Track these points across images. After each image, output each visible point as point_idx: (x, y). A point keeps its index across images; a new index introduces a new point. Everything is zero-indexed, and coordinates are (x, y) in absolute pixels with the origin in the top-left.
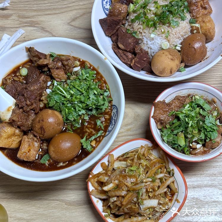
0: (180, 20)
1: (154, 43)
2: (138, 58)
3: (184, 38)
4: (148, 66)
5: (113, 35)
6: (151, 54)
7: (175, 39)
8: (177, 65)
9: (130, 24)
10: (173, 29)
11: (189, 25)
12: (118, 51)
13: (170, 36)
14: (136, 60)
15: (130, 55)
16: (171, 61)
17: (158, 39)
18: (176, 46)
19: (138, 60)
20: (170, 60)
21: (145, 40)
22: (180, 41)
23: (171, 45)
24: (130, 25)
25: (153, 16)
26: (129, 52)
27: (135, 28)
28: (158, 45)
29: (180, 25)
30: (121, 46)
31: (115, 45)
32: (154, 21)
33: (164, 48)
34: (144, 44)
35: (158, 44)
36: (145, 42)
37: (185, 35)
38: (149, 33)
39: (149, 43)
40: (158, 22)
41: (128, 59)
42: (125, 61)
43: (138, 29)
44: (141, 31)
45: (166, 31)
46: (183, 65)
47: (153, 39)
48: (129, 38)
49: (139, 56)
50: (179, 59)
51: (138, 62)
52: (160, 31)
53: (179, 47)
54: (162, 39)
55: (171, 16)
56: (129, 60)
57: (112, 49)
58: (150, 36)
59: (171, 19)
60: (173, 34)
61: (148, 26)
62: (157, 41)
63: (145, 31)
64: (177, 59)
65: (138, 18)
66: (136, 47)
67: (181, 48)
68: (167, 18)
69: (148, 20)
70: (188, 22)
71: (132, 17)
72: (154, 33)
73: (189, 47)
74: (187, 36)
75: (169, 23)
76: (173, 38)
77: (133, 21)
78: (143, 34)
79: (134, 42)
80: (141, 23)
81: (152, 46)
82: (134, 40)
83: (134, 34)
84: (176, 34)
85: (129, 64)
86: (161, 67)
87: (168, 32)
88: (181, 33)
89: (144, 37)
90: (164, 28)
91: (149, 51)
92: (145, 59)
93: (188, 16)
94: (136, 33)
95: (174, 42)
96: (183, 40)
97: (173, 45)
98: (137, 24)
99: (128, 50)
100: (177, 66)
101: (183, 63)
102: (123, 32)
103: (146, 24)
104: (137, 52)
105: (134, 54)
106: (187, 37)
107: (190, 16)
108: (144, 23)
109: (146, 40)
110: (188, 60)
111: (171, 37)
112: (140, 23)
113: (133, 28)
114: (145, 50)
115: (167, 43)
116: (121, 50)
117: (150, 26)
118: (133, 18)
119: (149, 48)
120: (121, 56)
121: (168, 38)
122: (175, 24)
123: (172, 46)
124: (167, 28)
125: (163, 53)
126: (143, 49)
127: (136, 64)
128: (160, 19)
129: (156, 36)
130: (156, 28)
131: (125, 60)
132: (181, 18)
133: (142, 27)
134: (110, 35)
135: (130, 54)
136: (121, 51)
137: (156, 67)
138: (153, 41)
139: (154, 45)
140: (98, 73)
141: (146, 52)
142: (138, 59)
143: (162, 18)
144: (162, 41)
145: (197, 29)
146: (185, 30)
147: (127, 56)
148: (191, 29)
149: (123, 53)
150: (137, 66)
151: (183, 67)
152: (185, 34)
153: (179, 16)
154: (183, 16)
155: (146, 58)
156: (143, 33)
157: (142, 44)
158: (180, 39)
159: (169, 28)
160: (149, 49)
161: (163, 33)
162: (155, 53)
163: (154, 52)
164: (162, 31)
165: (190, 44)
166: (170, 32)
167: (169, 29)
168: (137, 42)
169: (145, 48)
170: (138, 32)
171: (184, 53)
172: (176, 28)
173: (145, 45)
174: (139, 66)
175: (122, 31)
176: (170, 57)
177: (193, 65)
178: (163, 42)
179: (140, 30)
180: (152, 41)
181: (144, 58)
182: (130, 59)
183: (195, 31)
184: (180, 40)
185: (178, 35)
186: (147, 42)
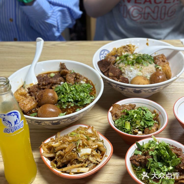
0: (149, 63)
5: (105, 72)
10: (144, 67)
11: (155, 68)
15: (116, 79)
16: (143, 80)
22: (149, 75)
26: (116, 77)
29: (149, 66)
30: (110, 74)
32: (133, 61)
33: (139, 75)
34: (126, 75)
35: (135, 74)
37: (152, 72)
38: (129, 67)
40: (135, 62)
43: (122, 67)
47: (131, 71)
52: (136, 67)
53: (148, 77)
54: (137, 71)
55: (143, 61)
58: (130, 69)
60: (145, 70)
61: (129, 64)
62: (134, 72)
63: (127, 67)
65: (122, 61)
66: (120, 76)
67: (150, 78)
70: (154, 66)
71: (118, 62)
72: (132, 67)
73: (155, 76)
75: (142, 64)
76: (145, 72)
77: (118, 64)
80: (124, 63)
81: (131, 76)
87: (141, 67)
88: (150, 70)
89: (126, 70)
90: (139, 66)
91: (129, 79)
92: (126, 80)
93: (154, 64)
94: (120, 68)
95: (145, 74)
99: (116, 75)
103: (127, 64)
109: (127, 72)
111: (143, 70)
115: (141, 73)
119: (129, 77)
121: (141, 71)
123: (144, 76)
128: (136, 60)
130: (133, 65)
133: (124, 65)
140: (94, 88)
146: (152, 69)
153: (148, 61)
154: (151, 62)
156: (125, 68)
158: (149, 73)
161: (138, 68)
163: (132, 80)
167: (142, 66)
168: (121, 73)
169: (126, 77)
171: (152, 80)
172: (147, 67)
175: (112, 66)
178: (138, 73)
185: (148, 71)
186: (128, 73)
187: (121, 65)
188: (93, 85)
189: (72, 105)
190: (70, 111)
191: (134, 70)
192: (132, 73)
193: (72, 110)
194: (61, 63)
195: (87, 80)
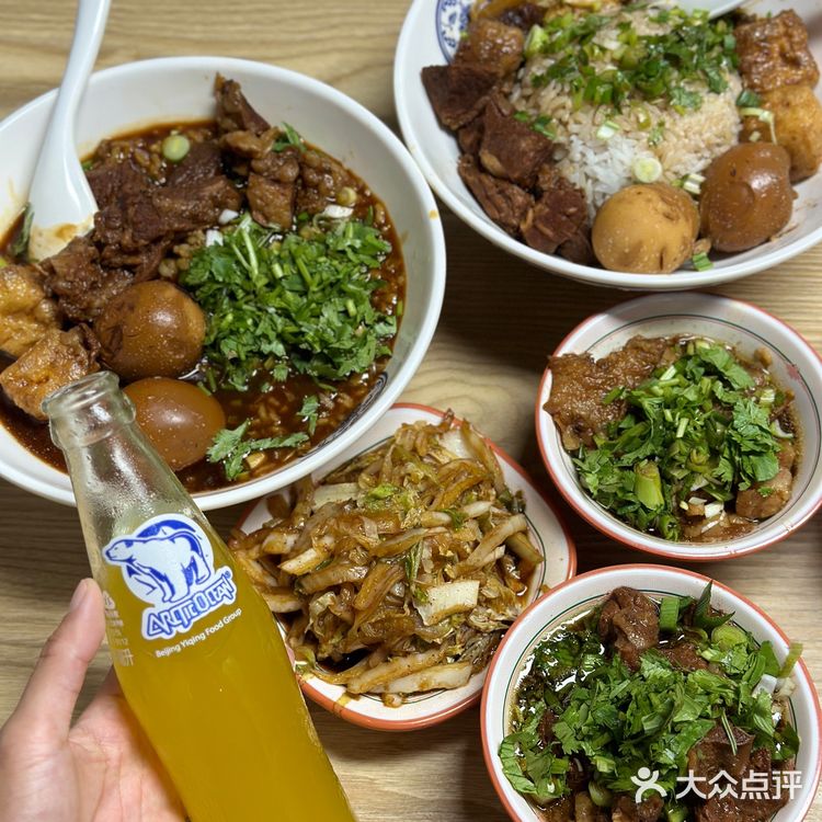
0: (707, 89)
1: (609, 161)
2: (546, 204)
3: (713, 156)
4: (581, 240)
5: (464, 127)
6: (594, 201)
7: (684, 151)
8: (684, 238)
9: (529, 91)
10: (677, 116)
11: (736, 112)
12: (480, 181)
13: (665, 139)
14: (541, 210)
15: (520, 196)
16: (665, 220)
17: (625, 147)
18: (685, 178)
19: (547, 214)
20: (661, 217)
21: (577, 148)
22: (701, 165)
23: (668, 174)
24: (527, 98)
25: (610, 67)
26: (519, 185)
27: (544, 107)
28: (620, 169)
29: (705, 107)
30: (490, 161)
31: (469, 162)
32: (616, 83)
33: (643, 178)
34: (572, 162)
35: (622, 163)
36: (577, 157)
37: (718, 145)
38: (594, 124)
39: (591, 158)
40: (627, 89)
41: (512, 209)
42: (503, 215)
43: (555, 110)
44: (566, 117)
45: (654, 122)
46: (704, 247)
47: (604, 146)
48: (522, 135)
49: (552, 197)
50: (691, 221)
51: (547, 220)
52: (633, 118)
53: (693, 181)
54: (636, 149)
55: (676, 74)
56: (517, 210)
57: (460, 173)
58: (596, 133)
59: (673, 84)
60: (678, 137)
61: (593, 98)
62: (619, 155)
63: (580, 116)
64: (687, 220)
65: (557, 72)
66: (541, 170)
67: (702, 186)
68: (661, 77)
69: (594, 81)
70: (733, 102)
71: (538, 69)
72: (610, 123)
73: (732, 183)
74: (723, 149)
75: (668, 97)
76: (676, 149)
77: (539, 82)
78: (573, 127)
79: (539, 151)
80: (567, 89)
81: (600, 172)
82: (538, 142)
83: (539, 127)
84: (686, 137)
85: (513, 228)
86: (627, 239)
87: (661, 124)
88: (707, 135)
89: (573, 138)
90: (647, 112)
91: (589, 187)
92: (572, 210)
93: (734, 84)
94: (545, 121)
95: (679, 162)
96: (709, 161)
97: (676, 173)
98: (553, 94)
99: (516, 175)
100: (685, 244)
101: (704, 241)
102: (503, 115)
103: (585, 95)
104: (545, 187)
105: (536, 192)
106: (725, 154)
107: (743, 85)
108: (577, 89)
109: (581, 148)
110: (724, 228)
111: (670, 144)
112: (562, 90)
113: (537, 106)
114: (574, 184)
115: (656, 161)
116: (491, 174)
117: (597, 98)
118: (539, 73)
119: (587, 177)
120: (488, 197)
121: (660, 147)
122: (685, 101)
123: (672, 177)
124: (658, 112)
125: (639, 193)
126: (568, 181)
127: (541, 226)
128: (635, 79)
129: (618, 136)
130: (618, 108)
131: (500, 210)
132: (709, 85)
133: (569, 103)
134: (454, 127)
135: (520, 191)
136: (488, 181)
137: (611, 241)
138: (607, 153)
139: (607, 167)
140: (396, 254)
141: (576, 191)
142: (547, 210)
143: (643, 76)
144: (635, 154)
145: (764, 128)
146: (720, 127)
147: (508, 198)
148: (740, 127)
149: (497, 186)
150: (542, 234)
151: (704, 254)
152: (718, 141)
153: (702, 77)
154: (717, 78)
155: (575, 206)
156: (571, 122)
157: (566, 162)
158: (699, 155)
159: (665, 113)
160: (590, 181)
161: (643, 127)
162: (608, 197)
163: (604, 195)
164: (638, 119)
165: (733, 174)
166: (667, 125)
167: (665, 117)
168: (549, 153)
169: (575, 176)
170: (554, 121)
171: (710, 202)
172: (690, 114)
173: (577, 165)
174: (548, 232)
175: (500, 111)
176: (661, 206)
177: (741, 248)
178: (638, 160)
179: (561, 112)
180: (601, 153)
181: (570, 207)
182: (519, 207)
183: (755, 136)
184: (700, 159)
185: (696, 140)
186: (583, 155)
187: (550, 96)
188: (391, 237)
189: (281, 373)
190: (268, 412)
191: (619, 138)
192: (606, 155)
193: (277, 403)
194: (218, 78)
195: (361, 191)
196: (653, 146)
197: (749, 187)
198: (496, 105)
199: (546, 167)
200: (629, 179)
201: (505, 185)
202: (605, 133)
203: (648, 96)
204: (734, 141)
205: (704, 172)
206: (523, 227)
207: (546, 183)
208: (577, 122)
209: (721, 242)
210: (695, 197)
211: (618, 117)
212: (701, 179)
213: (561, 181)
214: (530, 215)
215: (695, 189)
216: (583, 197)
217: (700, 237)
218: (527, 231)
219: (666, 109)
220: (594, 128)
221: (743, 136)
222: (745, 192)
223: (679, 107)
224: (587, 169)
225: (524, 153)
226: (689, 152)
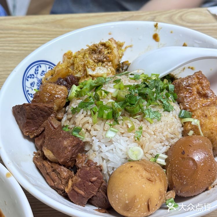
0: (163, 110)
1: (114, 149)
2: (79, 176)
3: (170, 144)
4: (102, 195)
5: (37, 136)
6: (108, 172)
7: (155, 142)
8: (160, 192)
9: (70, 116)
10: (149, 124)
11: (179, 121)
12: (43, 165)
13: (143, 136)
14: (76, 180)
15: (65, 172)
16: (148, 182)
17: (122, 141)
18: (157, 157)
19: (80, 181)
20: (144, 180)
21: (96, 144)
22: (165, 149)
23: (147, 155)
25: (111, 101)
26: (64, 166)
27: (78, 123)
28: (120, 154)
29: (163, 119)
30: (48, 153)
31: (39, 155)
32: (114, 108)
33: (134, 158)
34: (94, 151)
35: (121, 150)
36: (97, 148)
37: (172, 138)
38: (104, 130)
39: (104, 148)
40: (120, 111)
41: (61, 180)
42: (55, 183)
44: (89, 128)
45: (137, 127)
46: (172, 194)
47: (111, 142)
48: (64, 138)
49: (82, 172)
50: (163, 181)
51: (80, 186)
52: (125, 126)
53: (162, 158)
54: (128, 143)
55: (145, 103)
56: (63, 180)
57: (34, 162)
58: (105, 135)
59: (145, 108)
60: (150, 134)
61: (102, 117)
62: (119, 146)
63: (97, 127)
64: (161, 181)
65: (84, 105)
66: (77, 156)
67: (166, 160)
68: (138, 103)
69: (102, 108)
70: (177, 116)
71: (74, 105)
72: (112, 129)
73: (183, 158)
74: (175, 140)
75: (143, 114)
76: (150, 142)
77: (75, 111)
78: (93, 133)
79: (74, 147)
80: (89, 113)
81: (110, 156)
82: (74, 141)
83: (75, 133)
84: (155, 134)
85: (62, 190)
86: (126, 195)
87: (141, 128)
88: (165, 134)
89: (94, 138)
90: (132, 122)
91: (104, 165)
92: (94, 179)
93: (176, 107)
94: (78, 130)
95: (153, 148)
96: (169, 147)
97: (151, 154)
98: (82, 116)
99: (62, 160)
100: (161, 195)
101: (171, 191)
102: (54, 128)
103: (98, 115)
104: (80, 166)
105: (74, 168)
106: (176, 143)
107: (180, 108)
108: (94, 113)
109: (98, 143)
110: (182, 184)
111: (146, 138)
112: (87, 114)
113: (74, 123)
114: (96, 163)
115: (140, 148)
116: (49, 161)
117: (105, 117)
118: (75, 107)
119: (103, 159)
120: (47, 174)
121: (141, 140)
122: (152, 116)
123: (150, 157)
124: (138, 122)
125: (132, 167)
126: (92, 162)
127: (76, 189)
128: (125, 106)
129: (118, 136)
130: (116, 121)
131: (54, 181)
132: (164, 108)
133: (90, 120)
134: (31, 137)
135: (65, 169)
136: (47, 164)
137: (117, 196)
138: (112, 145)
139: (113, 153)
141: (97, 167)
142: (80, 179)
143: (128, 104)
144: (128, 145)
145: (195, 129)
146: (172, 129)
147: (58, 174)
148: (182, 129)
149: (52, 167)
150: (78, 193)
151: (172, 199)
152: (172, 136)
153: (160, 103)
154: (167, 104)
155: (96, 176)
156: (92, 130)
157: (91, 152)
158: (163, 144)
159: (142, 123)
160: (105, 161)
161: (130, 130)
162: (115, 169)
163: (113, 169)
164: (128, 126)
165: (183, 153)
166: (144, 129)
168: (82, 147)
169: (96, 159)
170: (83, 130)
171: (172, 169)
172: (155, 123)
173: (97, 153)
174: (82, 192)
176: (144, 173)
177: (193, 195)
178: (130, 148)
179: (87, 126)
180: (110, 145)
181: (93, 177)
182: (64, 179)
183: (191, 133)
184: (163, 146)
185: (160, 136)
186: (100, 147)
191: (118, 137)
192: (112, 146)
196: (137, 140)
197: (194, 160)
198: (51, 123)
199: (80, 155)
200: (126, 158)
201: (56, 166)
202: (110, 134)
203: (132, 114)
204: (180, 136)
205: (166, 153)
206: (67, 190)
207: (81, 163)
208: (95, 130)
209: (181, 192)
210: (164, 167)
211: (116, 126)
212: (166, 157)
213: (89, 162)
214: (70, 183)
215: (163, 163)
216: (101, 170)
217: (169, 190)
218: (69, 192)
219: (142, 121)
220: (105, 132)
221: (185, 133)
222: (191, 163)
223: (149, 119)
224: (102, 155)
225: (66, 148)
226: (157, 142)
